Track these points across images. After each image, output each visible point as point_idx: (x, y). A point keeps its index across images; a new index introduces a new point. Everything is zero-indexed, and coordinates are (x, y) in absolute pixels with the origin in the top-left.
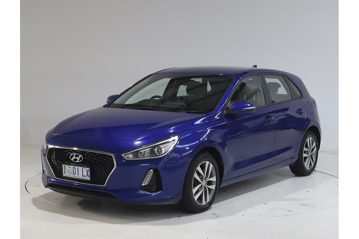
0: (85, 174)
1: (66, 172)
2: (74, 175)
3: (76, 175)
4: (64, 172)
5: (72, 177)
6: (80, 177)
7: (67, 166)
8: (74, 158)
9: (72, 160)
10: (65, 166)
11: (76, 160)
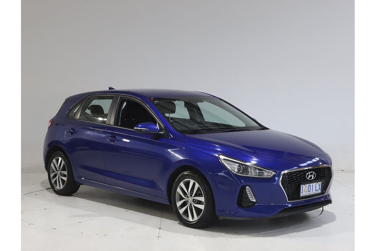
0: (317, 188)
1: (303, 192)
2: (309, 193)
3: (311, 192)
4: (301, 192)
5: (307, 195)
6: (314, 192)
7: (304, 186)
8: (310, 176)
9: (308, 179)
10: (302, 187)
11: (311, 178)
